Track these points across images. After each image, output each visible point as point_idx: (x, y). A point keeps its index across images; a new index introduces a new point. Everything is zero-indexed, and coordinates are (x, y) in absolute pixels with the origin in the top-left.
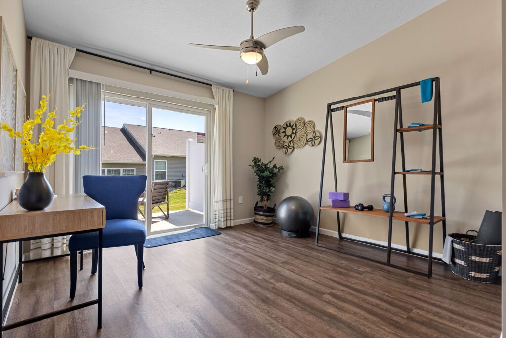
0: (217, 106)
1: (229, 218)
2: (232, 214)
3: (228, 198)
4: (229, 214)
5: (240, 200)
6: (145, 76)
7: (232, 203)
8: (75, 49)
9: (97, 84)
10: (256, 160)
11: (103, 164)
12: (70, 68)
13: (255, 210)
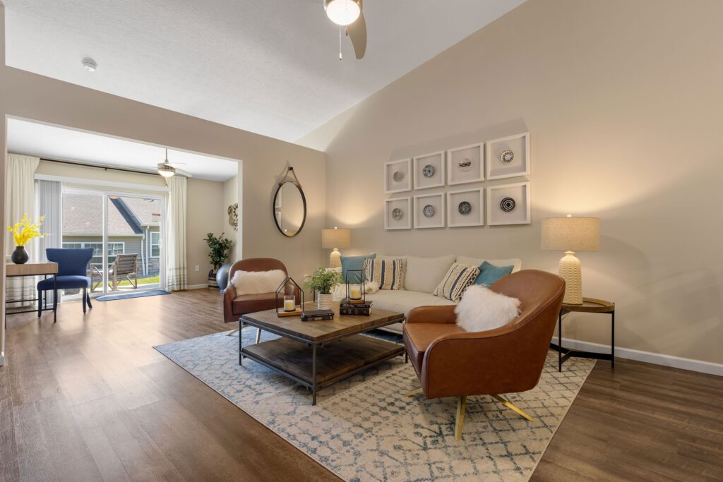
0: (170, 193)
1: (182, 283)
2: (186, 279)
3: (182, 267)
4: (182, 280)
5: (197, 268)
6: (102, 173)
7: (185, 270)
8: (39, 159)
9: (58, 183)
10: (210, 236)
11: (64, 237)
12: (35, 173)
13: (209, 276)
